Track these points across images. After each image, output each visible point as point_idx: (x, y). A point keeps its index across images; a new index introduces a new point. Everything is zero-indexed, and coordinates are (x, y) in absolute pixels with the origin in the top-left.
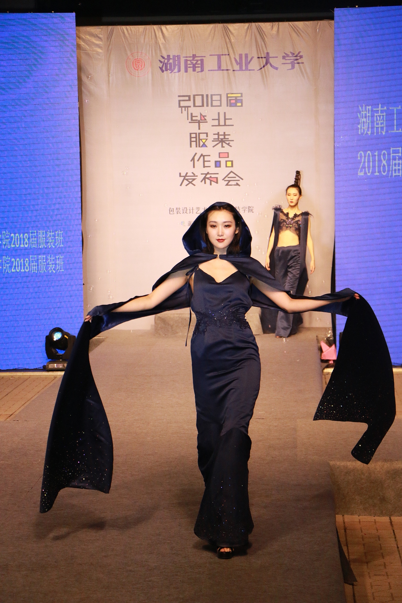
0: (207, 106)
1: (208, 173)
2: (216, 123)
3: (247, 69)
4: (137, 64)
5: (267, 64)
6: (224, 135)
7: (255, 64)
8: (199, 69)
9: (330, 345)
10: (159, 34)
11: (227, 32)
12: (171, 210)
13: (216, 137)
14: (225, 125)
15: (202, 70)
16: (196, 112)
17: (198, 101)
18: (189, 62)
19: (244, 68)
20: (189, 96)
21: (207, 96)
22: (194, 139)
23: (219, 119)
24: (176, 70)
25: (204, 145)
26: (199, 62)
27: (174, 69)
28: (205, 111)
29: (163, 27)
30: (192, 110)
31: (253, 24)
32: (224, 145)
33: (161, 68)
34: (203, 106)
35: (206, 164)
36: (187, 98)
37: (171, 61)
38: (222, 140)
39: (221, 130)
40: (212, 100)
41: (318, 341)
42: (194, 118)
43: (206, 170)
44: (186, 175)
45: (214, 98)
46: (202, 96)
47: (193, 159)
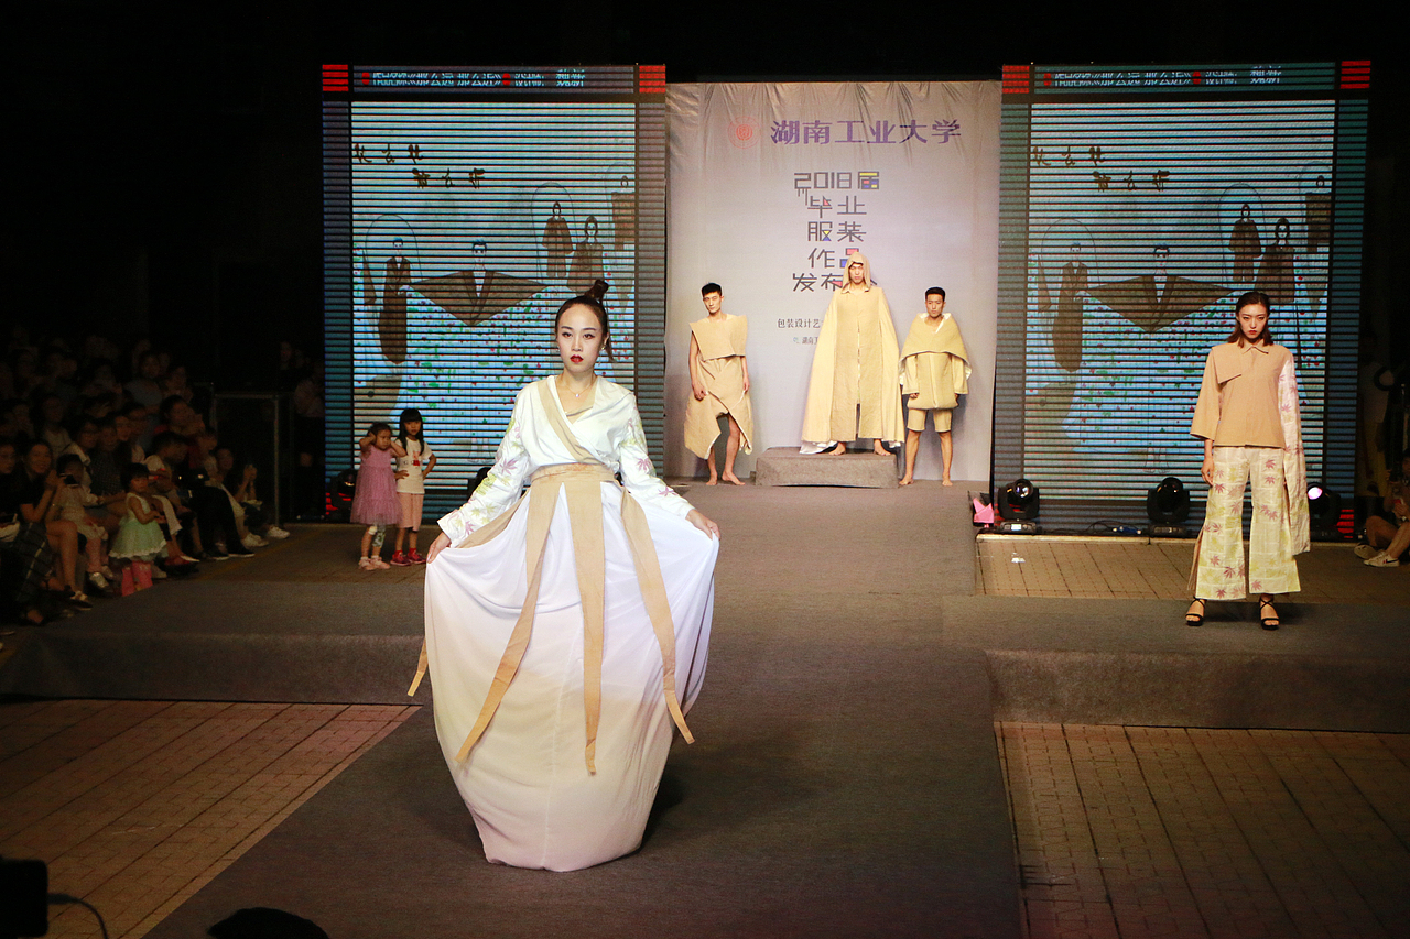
0: (833, 187)
1: (831, 275)
2: (844, 209)
3: (886, 141)
4: (743, 133)
5: (912, 134)
6: (854, 225)
7: (897, 135)
8: (822, 140)
9: (986, 505)
10: (772, 94)
11: (861, 94)
12: (781, 323)
13: (843, 227)
14: (855, 213)
15: (827, 141)
16: (818, 195)
17: (821, 180)
18: (810, 131)
19: (882, 140)
20: (810, 175)
21: (833, 174)
22: (814, 231)
23: (847, 205)
24: (793, 140)
25: (827, 238)
26: (824, 130)
27: (791, 138)
28: (829, 193)
29: (778, 85)
30: (812, 192)
31: (896, 83)
32: (853, 238)
33: (774, 138)
34: (827, 187)
35: (829, 263)
36: (806, 177)
37: (787, 129)
38: (851, 232)
39: (850, 219)
40: (839, 181)
41: (970, 498)
42: (814, 203)
43: (828, 271)
44: (802, 278)
45: (842, 177)
46: (827, 174)
47: (812, 256)
